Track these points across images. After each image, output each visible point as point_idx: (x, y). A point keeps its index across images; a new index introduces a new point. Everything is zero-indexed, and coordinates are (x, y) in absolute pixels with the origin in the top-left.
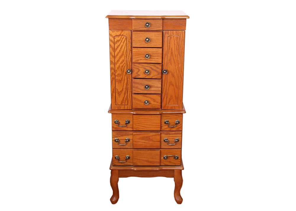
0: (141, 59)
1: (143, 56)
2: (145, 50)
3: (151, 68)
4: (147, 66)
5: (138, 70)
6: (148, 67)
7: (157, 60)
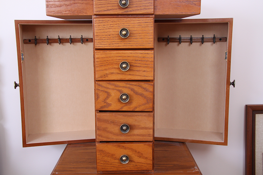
0: (112, 73)
1: (116, 66)
2: (119, 55)
3: (132, 90)
4: (123, 87)
5: (105, 95)
6: (126, 87)
7: (145, 74)
